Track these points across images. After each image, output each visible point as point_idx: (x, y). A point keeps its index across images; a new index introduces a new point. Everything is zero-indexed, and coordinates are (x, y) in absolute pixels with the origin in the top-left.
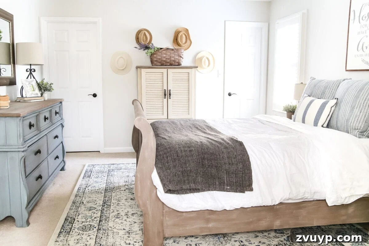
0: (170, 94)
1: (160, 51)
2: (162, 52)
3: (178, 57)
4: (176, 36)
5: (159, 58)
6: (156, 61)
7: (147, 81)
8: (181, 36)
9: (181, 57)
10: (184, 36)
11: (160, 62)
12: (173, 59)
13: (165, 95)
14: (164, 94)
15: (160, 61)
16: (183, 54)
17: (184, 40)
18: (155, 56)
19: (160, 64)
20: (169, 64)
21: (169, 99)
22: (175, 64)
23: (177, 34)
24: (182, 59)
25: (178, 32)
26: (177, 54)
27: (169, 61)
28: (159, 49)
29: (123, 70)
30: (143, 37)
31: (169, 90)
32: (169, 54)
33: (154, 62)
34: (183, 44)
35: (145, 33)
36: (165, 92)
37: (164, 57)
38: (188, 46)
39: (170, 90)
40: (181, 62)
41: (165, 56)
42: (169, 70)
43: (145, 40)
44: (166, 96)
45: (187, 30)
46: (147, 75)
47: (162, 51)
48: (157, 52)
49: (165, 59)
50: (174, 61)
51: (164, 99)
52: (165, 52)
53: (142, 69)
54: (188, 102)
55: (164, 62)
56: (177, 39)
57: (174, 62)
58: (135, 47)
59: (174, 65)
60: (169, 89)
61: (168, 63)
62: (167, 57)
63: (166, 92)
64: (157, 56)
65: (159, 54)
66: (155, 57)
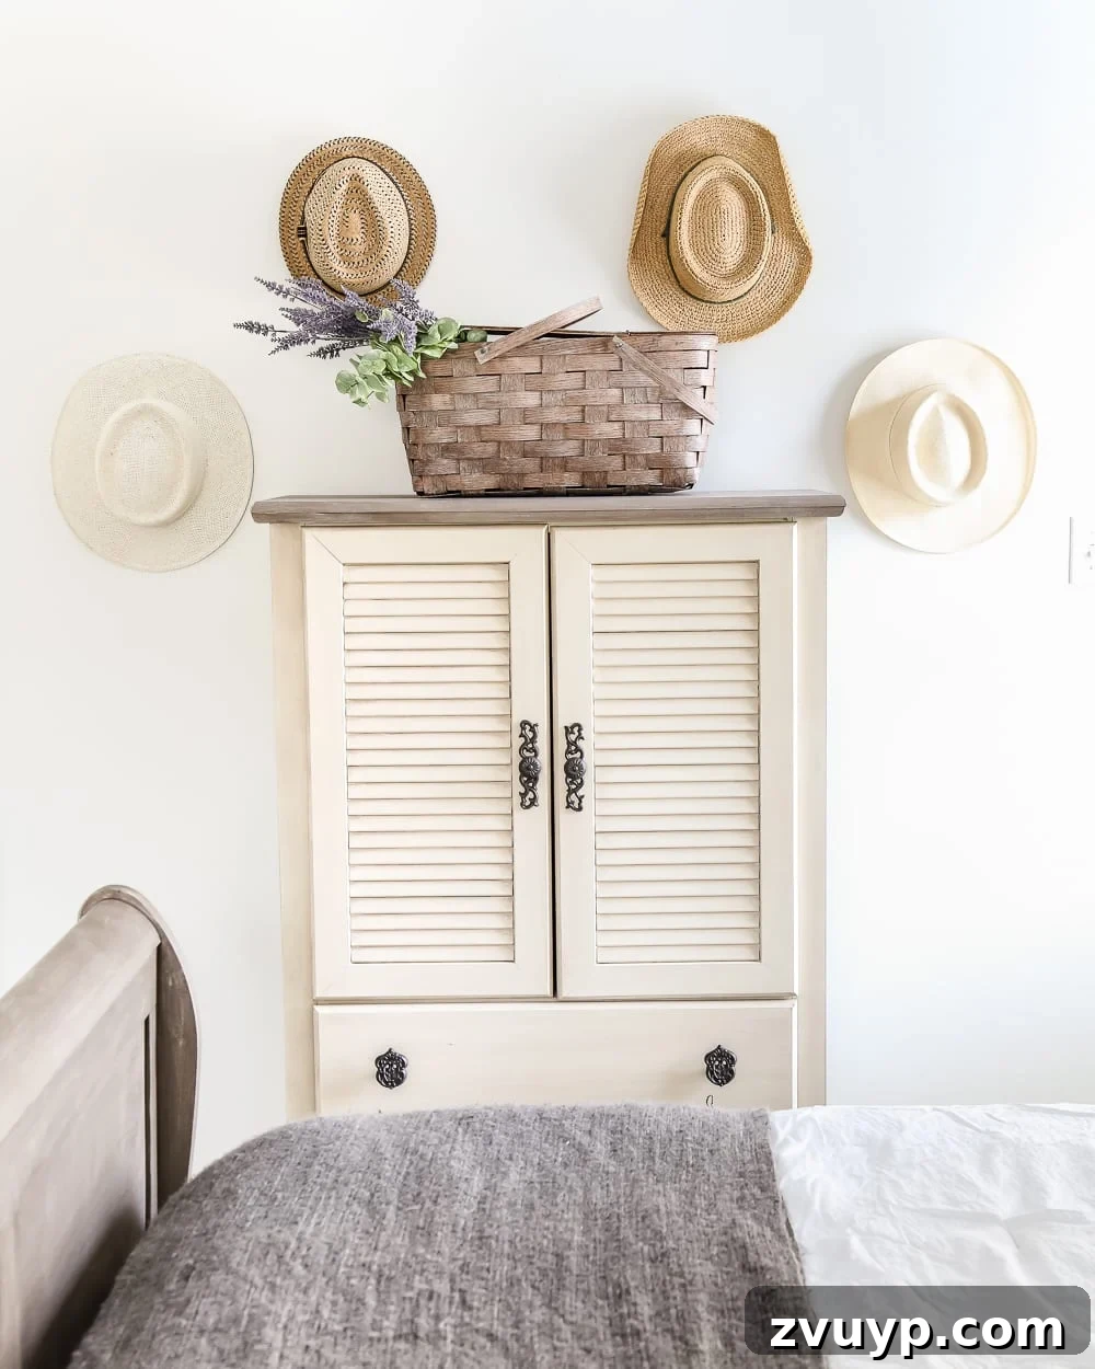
0: (574, 772)
1: (482, 359)
2: (500, 367)
3: (655, 414)
4: (664, 198)
5: (478, 427)
6: (447, 449)
7: (353, 642)
8: (708, 200)
9: (686, 410)
10: (732, 202)
11: (485, 465)
12: (613, 431)
13: (528, 774)
14: (517, 760)
15: (491, 449)
16: (705, 378)
17: (732, 245)
18: (438, 401)
19: (489, 482)
20: (570, 480)
21: (563, 815)
22: (633, 482)
23: (666, 186)
24: (693, 426)
25: (680, 157)
26: (643, 379)
27: (568, 449)
28: (472, 336)
29: (166, 524)
30: (344, 222)
31: (569, 731)
32: (574, 380)
33: (428, 462)
34: (725, 278)
35: (356, 178)
36: (529, 745)
37: (526, 416)
38: (777, 298)
39: (574, 730)
40: (690, 459)
41: (531, 400)
42: (560, 536)
43: (359, 248)
44: (542, 788)
45: (766, 138)
46: (352, 591)
47: (502, 357)
48: (457, 368)
49: (531, 433)
50: (617, 447)
51: (520, 814)
52: (532, 365)
53: (310, 536)
54: (748, 840)
55: (531, 464)
56: (666, 234)
57: (617, 462)
58: (250, 327)
59: (623, 491)
60: (562, 721)
61: (565, 464)
62: (553, 416)
63: (542, 743)
64: (461, 404)
65: (474, 384)
66: (444, 418)
